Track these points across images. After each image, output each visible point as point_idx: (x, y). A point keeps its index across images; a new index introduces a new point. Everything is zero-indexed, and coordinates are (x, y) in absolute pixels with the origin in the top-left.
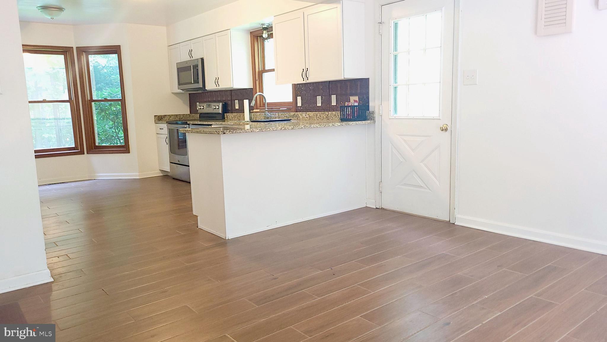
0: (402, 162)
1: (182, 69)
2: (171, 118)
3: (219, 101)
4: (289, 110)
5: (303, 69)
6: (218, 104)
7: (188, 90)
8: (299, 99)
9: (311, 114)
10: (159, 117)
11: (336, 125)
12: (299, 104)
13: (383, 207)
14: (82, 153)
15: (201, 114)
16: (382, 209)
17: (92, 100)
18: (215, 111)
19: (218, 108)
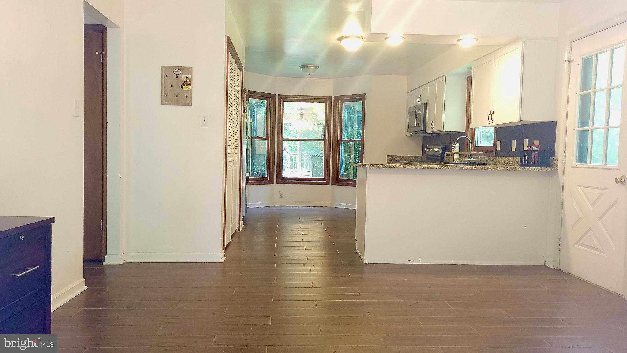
0: (580, 217)
1: (412, 112)
2: (402, 159)
3: (440, 145)
4: (487, 154)
5: (490, 112)
6: (439, 147)
7: (416, 133)
8: (498, 142)
9: (506, 158)
10: (391, 157)
11: (498, 169)
12: (498, 149)
13: (561, 268)
14: (327, 183)
15: (428, 156)
16: (560, 270)
17: (341, 140)
18: (437, 154)
19: (438, 150)
